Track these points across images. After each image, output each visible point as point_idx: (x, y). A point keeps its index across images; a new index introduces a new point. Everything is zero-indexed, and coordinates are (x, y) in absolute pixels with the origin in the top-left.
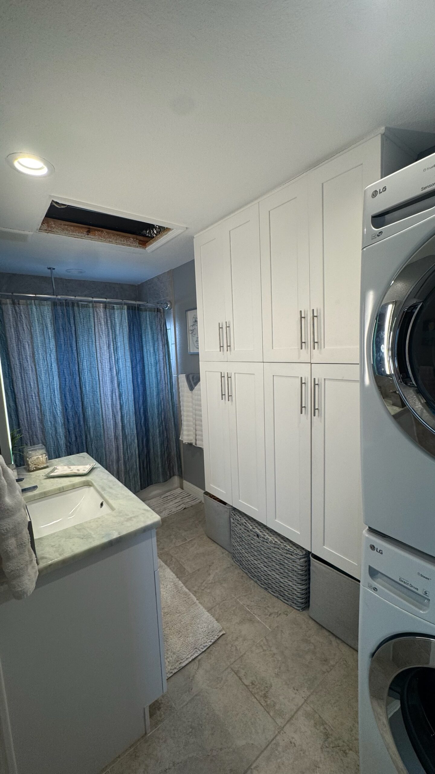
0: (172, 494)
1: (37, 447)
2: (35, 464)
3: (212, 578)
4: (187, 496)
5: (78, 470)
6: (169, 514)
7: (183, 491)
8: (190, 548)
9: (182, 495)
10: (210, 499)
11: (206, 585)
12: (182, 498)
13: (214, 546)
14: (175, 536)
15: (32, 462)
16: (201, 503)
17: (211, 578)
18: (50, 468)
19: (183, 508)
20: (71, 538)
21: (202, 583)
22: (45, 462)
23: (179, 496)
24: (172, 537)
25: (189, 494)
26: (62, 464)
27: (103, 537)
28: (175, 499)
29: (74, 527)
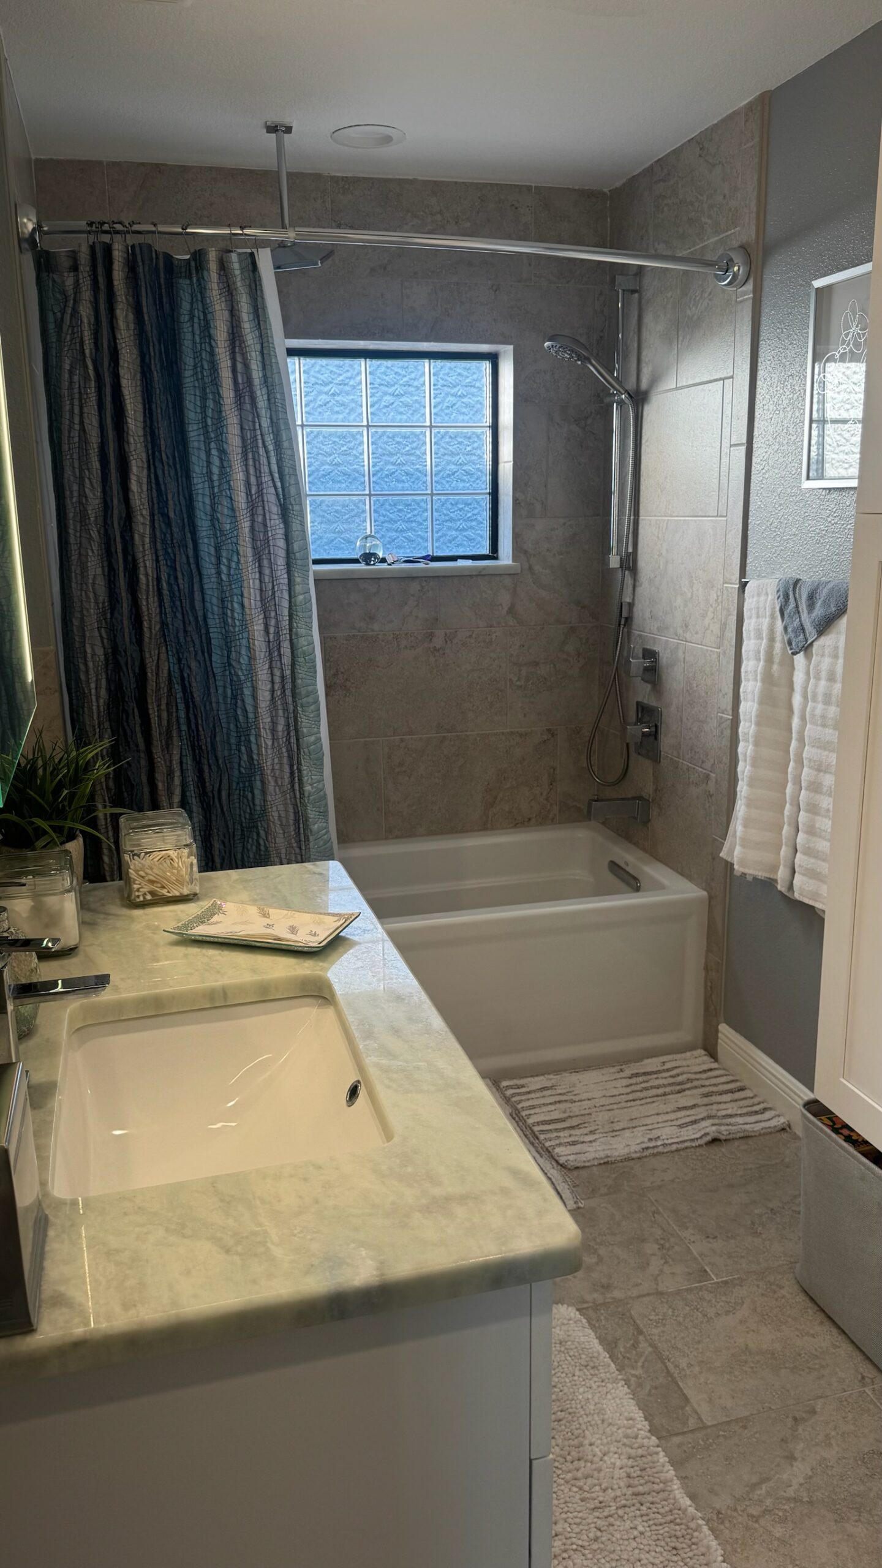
0: (668, 1070)
1: (164, 816)
2: (152, 882)
3: (802, 1481)
4: (731, 1091)
5: (293, 930)
6: (647, 1148)
7: (715, 1065)
8: (718, 1315)
9: (707, 1083)
10: (829, 1137)
11: (768, 1502)
12: (706, 1095)
13: (824, 1338)
14: (662, 1247)
15: (141, 873)
16: (784, 1135)
17: (796, 1475)
18: (201, 903)
19: (709, 1138)
20: (184, 1236)
21: (754, 1486)
22: (187, 878)
23: (696, 1083)
24: (650, 1248)
25: (738, 1084)
26: (245, 896)
27: (309, 1270)
28: (679, 1092)
29: (214, 1181)
